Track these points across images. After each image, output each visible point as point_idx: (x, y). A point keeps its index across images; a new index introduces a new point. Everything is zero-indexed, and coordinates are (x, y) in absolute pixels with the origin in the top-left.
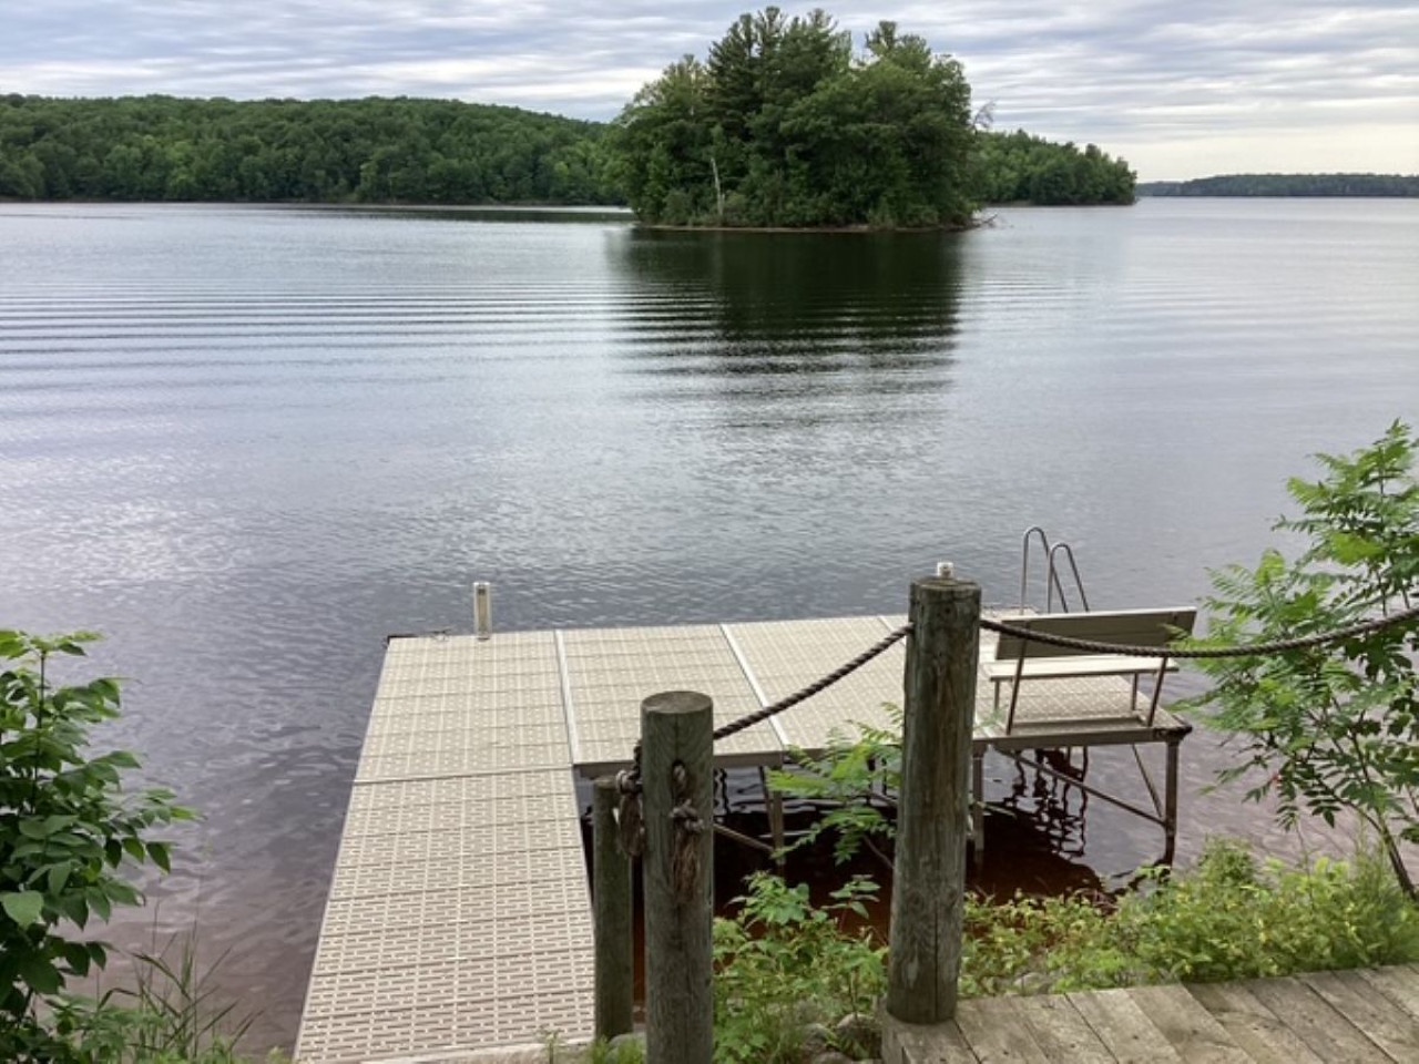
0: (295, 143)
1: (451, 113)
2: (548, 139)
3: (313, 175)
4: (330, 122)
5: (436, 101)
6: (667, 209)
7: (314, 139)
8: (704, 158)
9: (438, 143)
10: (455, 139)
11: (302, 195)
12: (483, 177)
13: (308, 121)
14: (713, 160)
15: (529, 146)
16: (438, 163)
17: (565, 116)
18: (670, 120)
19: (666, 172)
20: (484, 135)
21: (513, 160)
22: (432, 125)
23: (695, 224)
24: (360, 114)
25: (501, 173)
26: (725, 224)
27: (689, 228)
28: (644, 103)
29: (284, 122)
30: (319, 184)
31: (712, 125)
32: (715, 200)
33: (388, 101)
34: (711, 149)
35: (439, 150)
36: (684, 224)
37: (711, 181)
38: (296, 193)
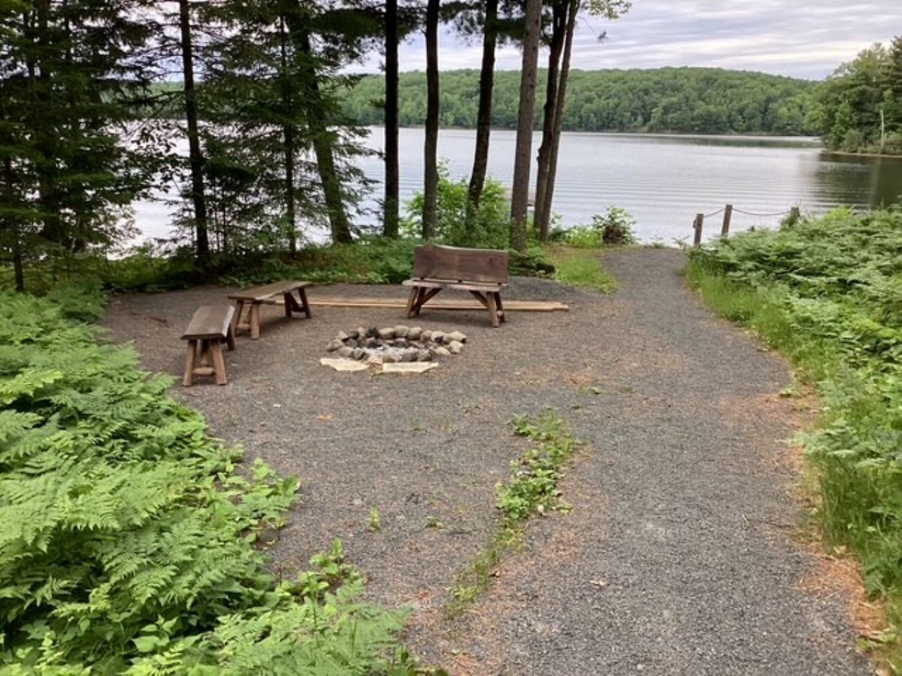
0: (616, 96)
1: (715, 77)
2: (777, 93)
3: (623, 116)
4: (637, 83)
5: (706, 69)
6: (845, 142)
7: (627, 94)
8: (876, 110)
9: (704, 95)
10: (715, 93)
11: (614, 128)
12: (729, 117)
13: (625, 83)
14: (881, 112)
15: (764, 97)
16: (701, 108)
17: (792, 77)
18: (856, 86)
19: (848, 119)
20: (735, 90)
21: (751, 106)
22: (701, 84)
23: (863, 152)
24: (656, 78)
25: (741, 114)
26: (884, 152)
27: (859, 154)
28: (841, 75)
29: (611, 84)
30: (625, 121)
31: (885, 89)
32: (880, 137)
33: (676, 69)
34: (882, 104)
35: (703, 100)
36: (855, 152)
37: (879, 125)
38: (611, 125)
